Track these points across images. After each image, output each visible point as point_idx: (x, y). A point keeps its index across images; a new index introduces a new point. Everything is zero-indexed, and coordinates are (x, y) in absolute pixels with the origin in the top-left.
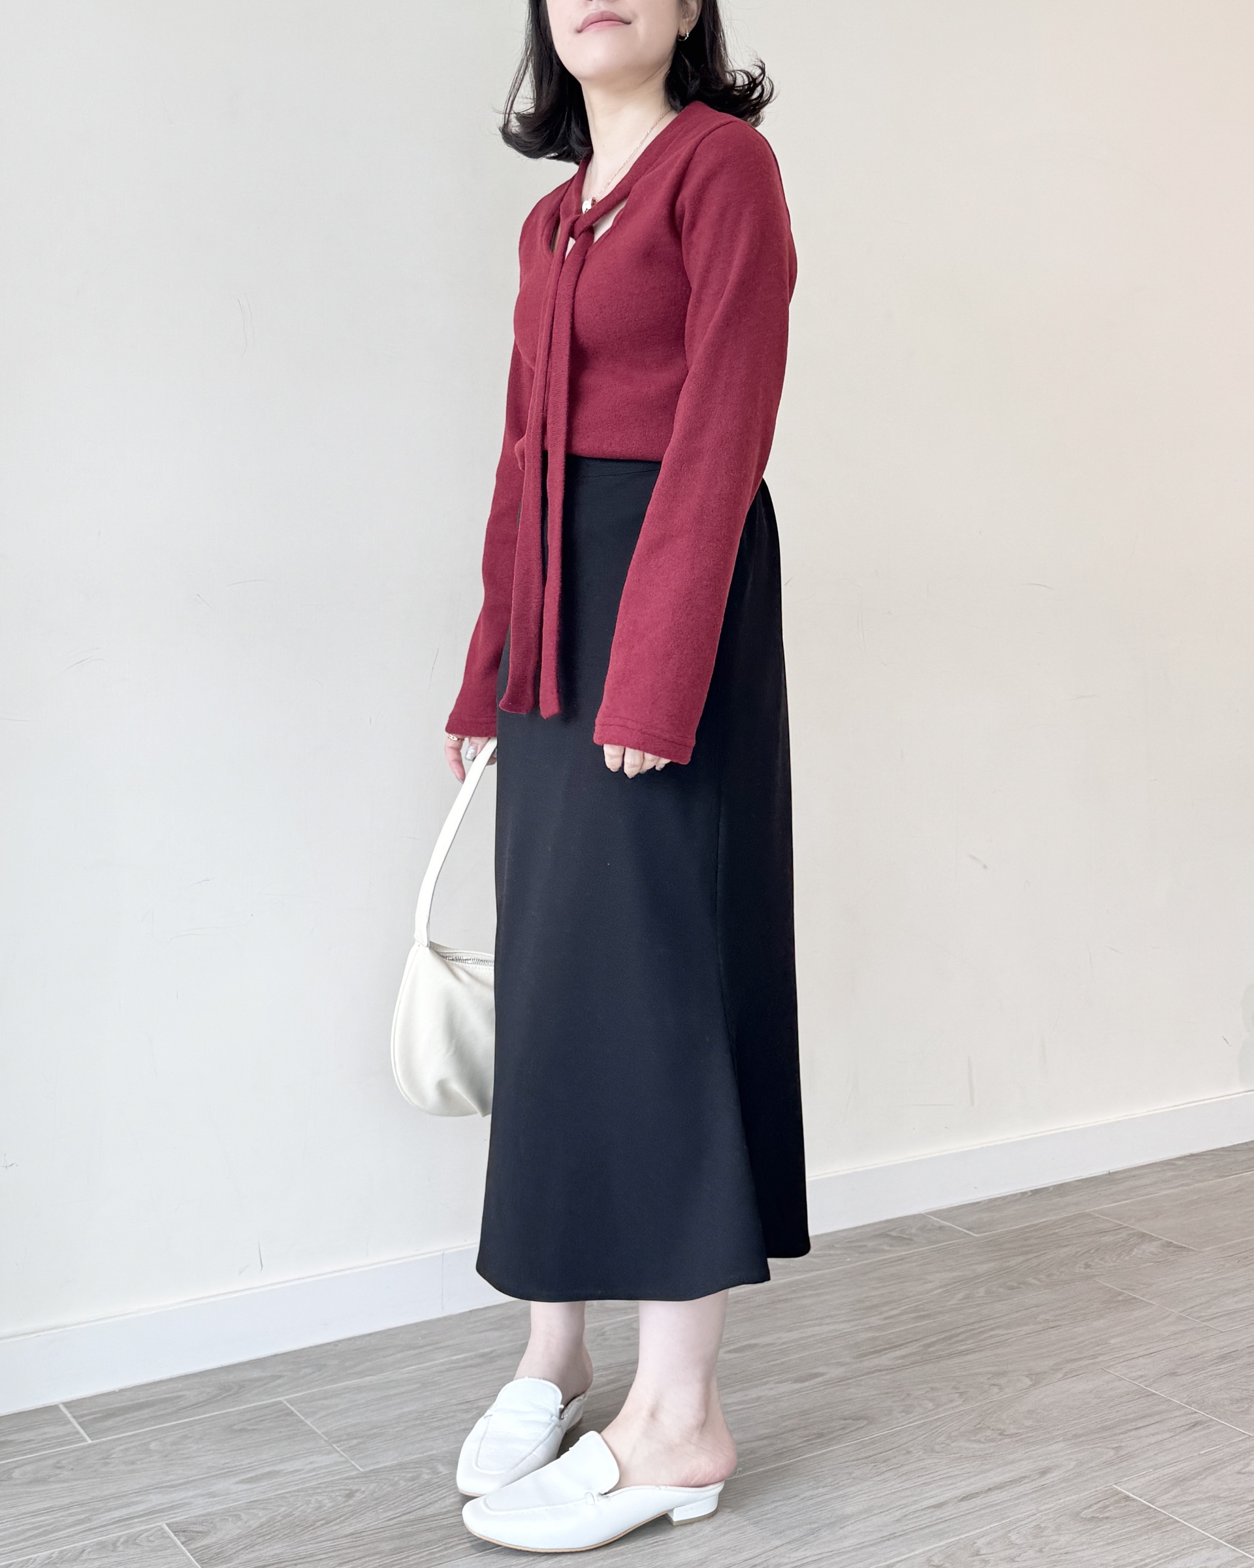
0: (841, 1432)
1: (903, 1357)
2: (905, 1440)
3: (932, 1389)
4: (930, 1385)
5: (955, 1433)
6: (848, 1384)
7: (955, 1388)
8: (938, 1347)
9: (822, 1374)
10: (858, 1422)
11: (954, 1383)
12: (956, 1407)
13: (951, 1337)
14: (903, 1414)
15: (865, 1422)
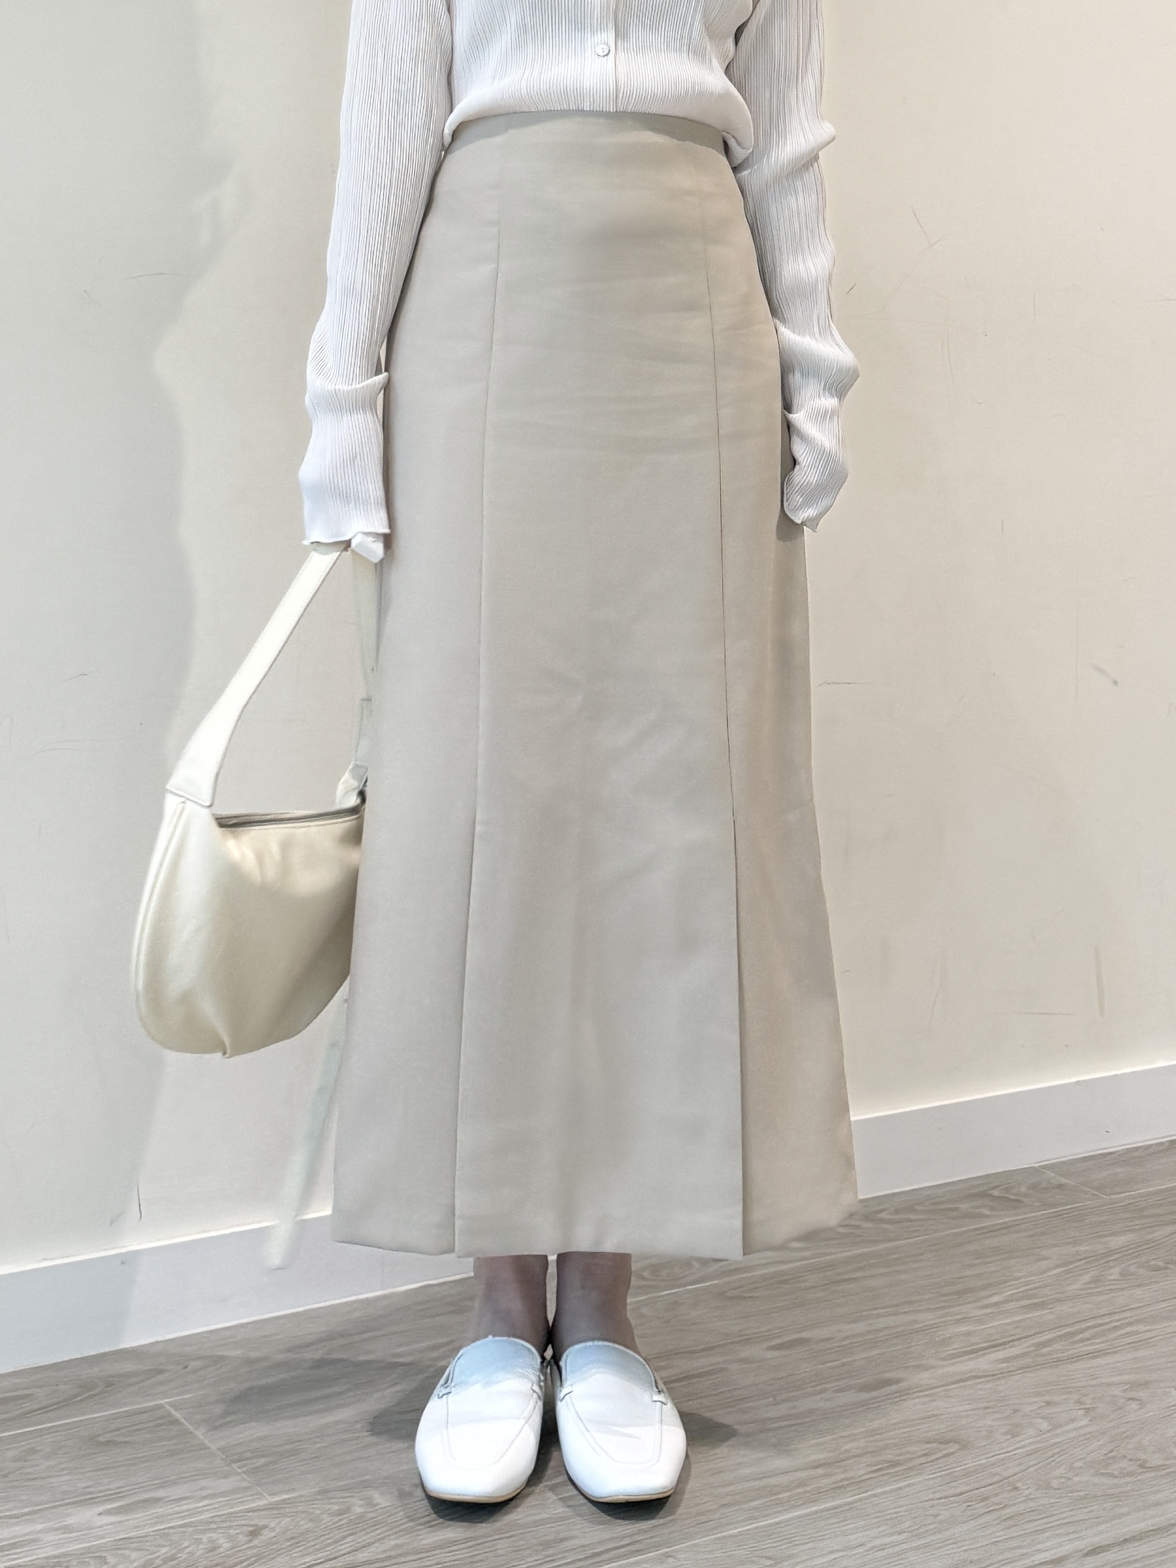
0: (922, 1460)
1: (1006, 1360)
2: (1011, 1471)
3: (1048, 1403)
4: (1047, 1398)
5: (1078, 1464)
6: (933, 1394)
7: (1078, 1402)
8: (1057, 1346)
9: (898, 1381)
10: (947, 1446)
11: (1076, 1397)
12: (1081, 1427)
13: (1073, 1334)
14: (1009, 1437)
15: (957, 1446)
